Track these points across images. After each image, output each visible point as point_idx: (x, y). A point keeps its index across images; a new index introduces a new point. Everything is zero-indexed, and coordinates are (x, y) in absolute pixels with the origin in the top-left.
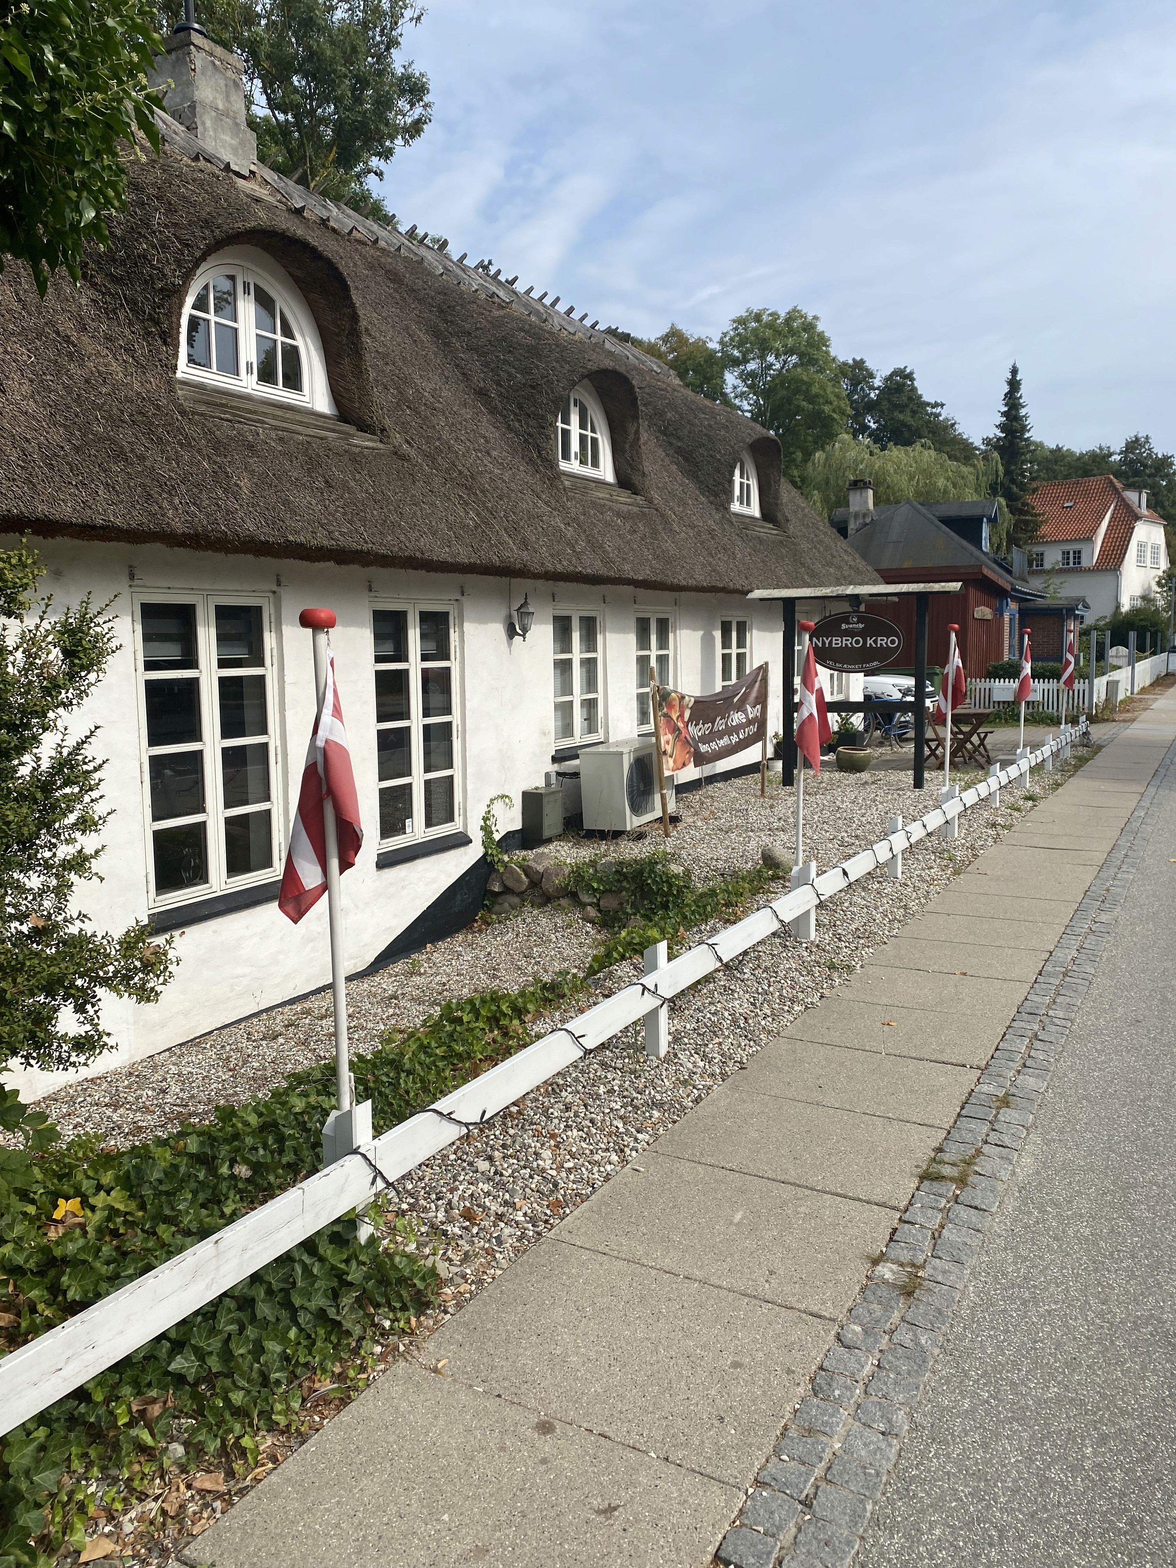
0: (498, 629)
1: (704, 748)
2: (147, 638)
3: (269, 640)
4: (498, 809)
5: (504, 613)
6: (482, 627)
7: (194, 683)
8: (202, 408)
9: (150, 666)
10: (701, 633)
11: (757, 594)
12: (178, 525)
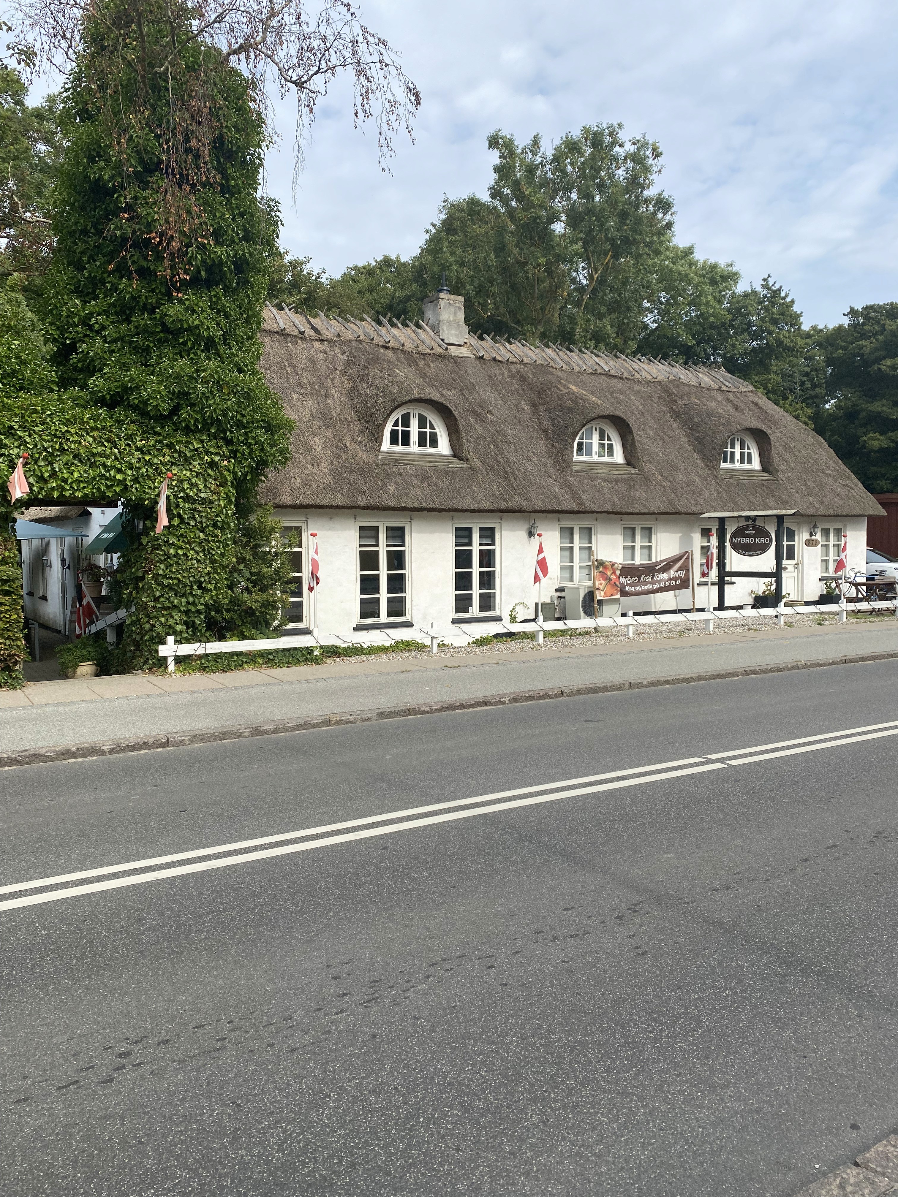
0: (524, 534)
1: (628, 589)
2: (360, 537)
3: (407, 538)
4: (519, 609)
5: (527, 526)
6: (512, 533)
7: (377, 552)
8: (387, 463)
9: (361, 546)
10: (680, 535)
11: (707, 515)
12: (361, 504)
